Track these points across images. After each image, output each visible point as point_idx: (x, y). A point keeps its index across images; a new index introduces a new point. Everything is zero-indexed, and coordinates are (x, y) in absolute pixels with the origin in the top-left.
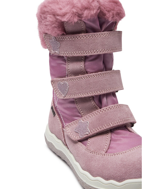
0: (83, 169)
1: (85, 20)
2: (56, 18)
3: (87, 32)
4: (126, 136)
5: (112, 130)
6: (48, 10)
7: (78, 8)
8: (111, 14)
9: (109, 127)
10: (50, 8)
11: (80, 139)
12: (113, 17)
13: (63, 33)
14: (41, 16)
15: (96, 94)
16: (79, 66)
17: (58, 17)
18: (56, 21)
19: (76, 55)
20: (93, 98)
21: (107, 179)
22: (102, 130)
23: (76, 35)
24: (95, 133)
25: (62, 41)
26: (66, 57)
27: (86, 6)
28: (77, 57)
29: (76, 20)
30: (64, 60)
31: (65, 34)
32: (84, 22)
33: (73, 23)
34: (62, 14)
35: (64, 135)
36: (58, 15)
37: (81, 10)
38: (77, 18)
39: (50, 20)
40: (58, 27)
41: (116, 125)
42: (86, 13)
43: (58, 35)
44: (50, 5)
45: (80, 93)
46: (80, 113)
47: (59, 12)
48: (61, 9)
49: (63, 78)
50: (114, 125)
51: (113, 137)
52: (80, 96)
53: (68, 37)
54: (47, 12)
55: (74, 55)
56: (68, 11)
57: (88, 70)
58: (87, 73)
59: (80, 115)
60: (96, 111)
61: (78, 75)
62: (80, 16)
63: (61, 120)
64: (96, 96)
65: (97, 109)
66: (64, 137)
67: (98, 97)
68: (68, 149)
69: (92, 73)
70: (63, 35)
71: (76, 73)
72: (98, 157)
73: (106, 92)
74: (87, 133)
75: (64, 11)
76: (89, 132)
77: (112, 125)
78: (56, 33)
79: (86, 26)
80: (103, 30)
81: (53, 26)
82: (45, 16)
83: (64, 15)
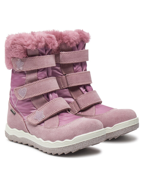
0: (44, 140)
1: (39, 48)
2: (23, 47)
3: (39, 55)
4: (65, 116)
5: (58, 114)
6: (17, 42)
7: (35, 41)
8: (51, 45)
9: (57, 111)
10: (19, 41)
11: (39, 122)
12: (51, 47)
13: (26, 56)
14: (12, 46)
15: (46, 92)
16: (34, 76)
17: (25, 47)
18: (23, 49)
19: (33, 69)
20: (43, 95)
21: (63, 140)
22: (52, 114)
23: (34, 57)
24: (48, 117)
25: (25, 61)
26: (26, 71)
27: (39, 40)
28: (34, 70)
29: (35, 48)
30: (25, 74)
31: (28, 57)
32: (38, 50)
33: (33, 50)
34: (27, 45)
35: (26, 124)
36: (25, 46)
37: (37, 43)
38: (35, 47)
39: (19, 49)
40: (24, 52)
41: (61, 110)
42: (40, 44)
43: (23, 58)
44: (18, 39)
45: (35, 93)
46: (35, 107)
47: (25, 43)
48: (26, 42)
49: (23, 86)
50: (60, 110)
51: (60, 118)
52: (35, 95)
53: (29, 59)
54: (17, 43)
55: (32, 69)
56: (30, 43)
57: (39, 78)
58: (38, 80)
59: (35, 108)
60: (47, 103)
61: (33, 82)
62: (37, 46)
63: (21, 115)
64: (45, 94)
65: (46, 102)
66: (26, 125)
67: (46, 94)
68: (30, 133)
69: (41, 79)
70: (27, 57)
71: (32, 81)
72: (54, 130)
73: (51, 91)
74: (43, 118)
75: (28, 43)
76: (44, 117)
77: (58, 110)
78: (22, 56)
79: (39, 52)
80: (46, 55)
81: (21, 52)
82: (14, 46)
83: (28, 45)
